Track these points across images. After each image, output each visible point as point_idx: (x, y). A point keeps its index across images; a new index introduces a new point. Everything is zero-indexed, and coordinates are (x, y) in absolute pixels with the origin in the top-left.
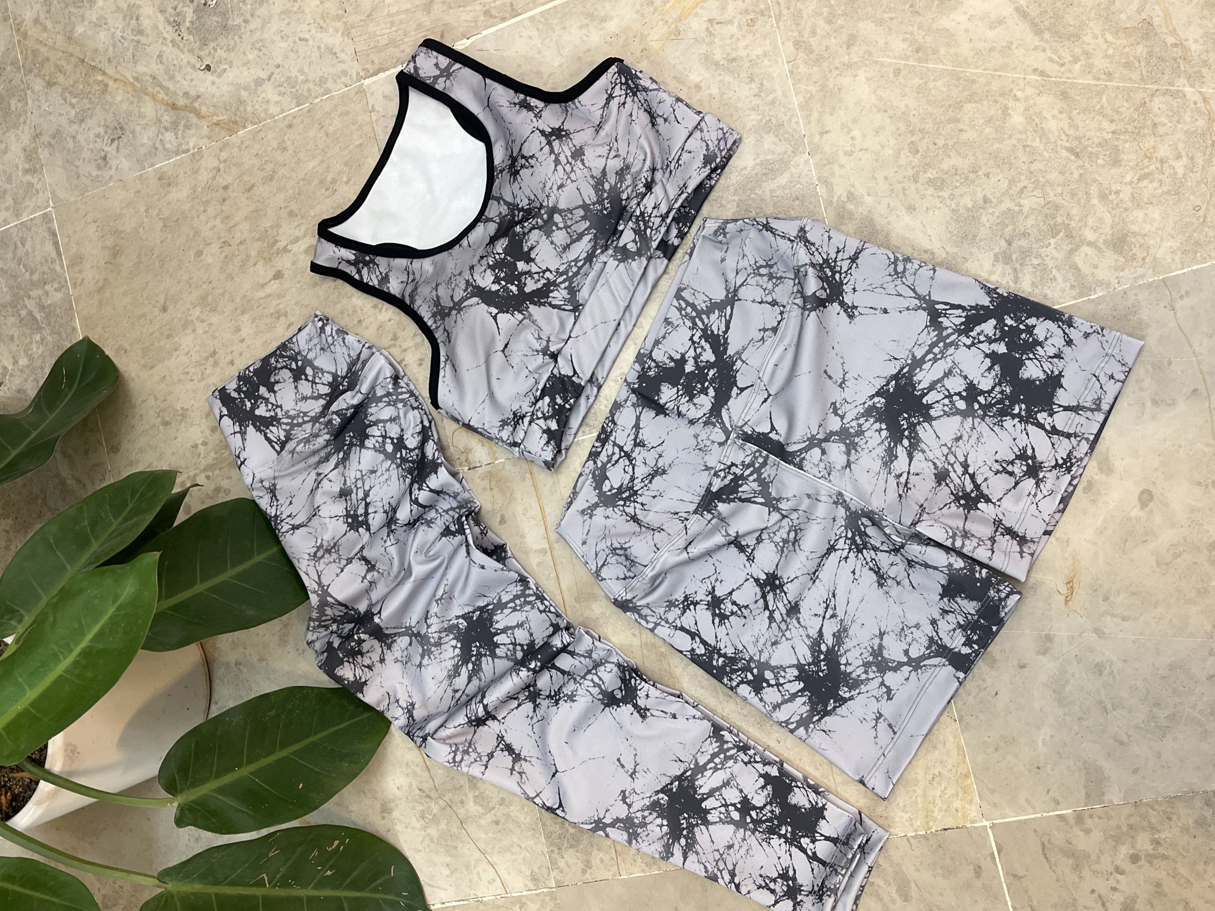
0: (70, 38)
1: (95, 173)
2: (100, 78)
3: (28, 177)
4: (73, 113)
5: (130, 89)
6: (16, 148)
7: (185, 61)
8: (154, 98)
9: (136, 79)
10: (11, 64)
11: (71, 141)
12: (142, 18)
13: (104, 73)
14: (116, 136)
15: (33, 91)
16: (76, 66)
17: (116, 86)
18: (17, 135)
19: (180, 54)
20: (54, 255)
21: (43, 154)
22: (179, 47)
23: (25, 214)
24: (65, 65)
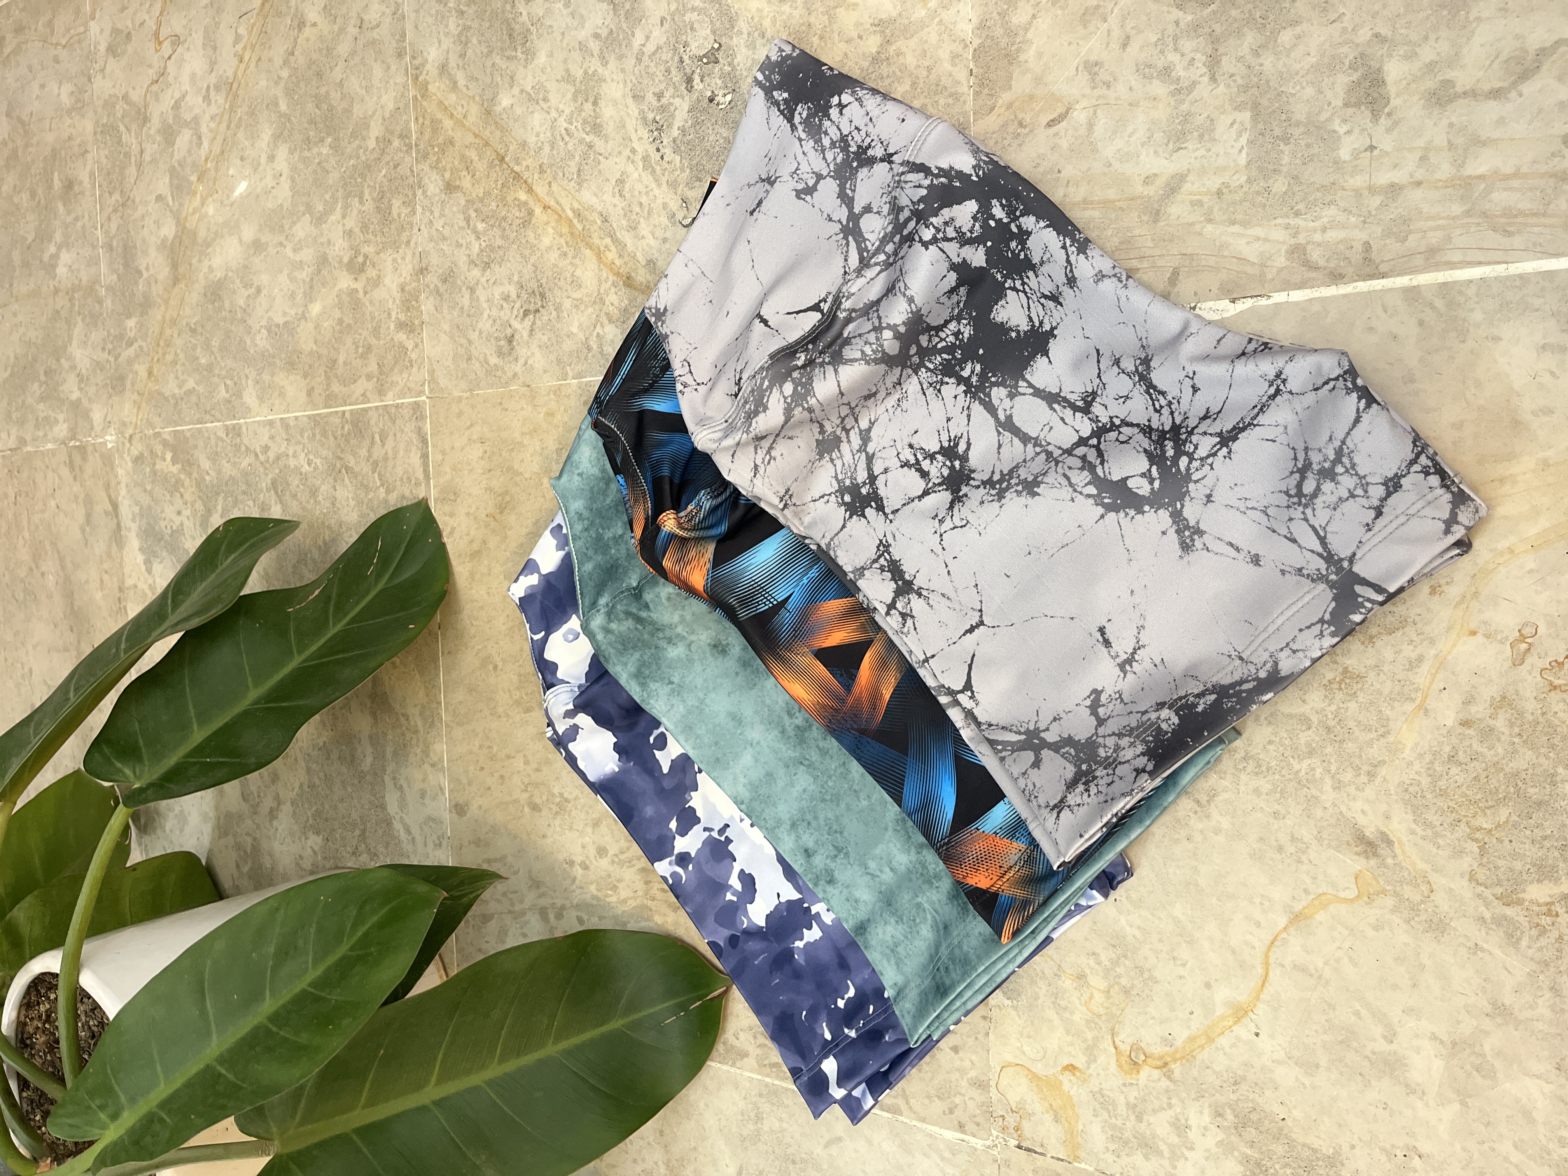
0: (488, 112)
1: (494, 360)
2: (523, 196)
3: (402, 336)
4: (476, 248)
5: (565, 230)
6: (391, 283)
7: (659, 201)
8: (599, 255)
9: (578, 214)
10: (401, 136)
11: (467, 296)
12: (602, 103)
13: (530, 191)
14: (532, 307)
15: (424, 192)
16: (491, 165)
17: (545, 218)
18: (395, 260)
19: (653, 185)
20: (420, 474)
21: (427, 305)
22: (653, 172)
23: (390, 394)
24: (476, 159)
